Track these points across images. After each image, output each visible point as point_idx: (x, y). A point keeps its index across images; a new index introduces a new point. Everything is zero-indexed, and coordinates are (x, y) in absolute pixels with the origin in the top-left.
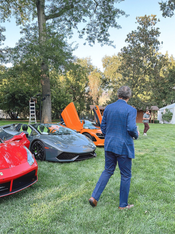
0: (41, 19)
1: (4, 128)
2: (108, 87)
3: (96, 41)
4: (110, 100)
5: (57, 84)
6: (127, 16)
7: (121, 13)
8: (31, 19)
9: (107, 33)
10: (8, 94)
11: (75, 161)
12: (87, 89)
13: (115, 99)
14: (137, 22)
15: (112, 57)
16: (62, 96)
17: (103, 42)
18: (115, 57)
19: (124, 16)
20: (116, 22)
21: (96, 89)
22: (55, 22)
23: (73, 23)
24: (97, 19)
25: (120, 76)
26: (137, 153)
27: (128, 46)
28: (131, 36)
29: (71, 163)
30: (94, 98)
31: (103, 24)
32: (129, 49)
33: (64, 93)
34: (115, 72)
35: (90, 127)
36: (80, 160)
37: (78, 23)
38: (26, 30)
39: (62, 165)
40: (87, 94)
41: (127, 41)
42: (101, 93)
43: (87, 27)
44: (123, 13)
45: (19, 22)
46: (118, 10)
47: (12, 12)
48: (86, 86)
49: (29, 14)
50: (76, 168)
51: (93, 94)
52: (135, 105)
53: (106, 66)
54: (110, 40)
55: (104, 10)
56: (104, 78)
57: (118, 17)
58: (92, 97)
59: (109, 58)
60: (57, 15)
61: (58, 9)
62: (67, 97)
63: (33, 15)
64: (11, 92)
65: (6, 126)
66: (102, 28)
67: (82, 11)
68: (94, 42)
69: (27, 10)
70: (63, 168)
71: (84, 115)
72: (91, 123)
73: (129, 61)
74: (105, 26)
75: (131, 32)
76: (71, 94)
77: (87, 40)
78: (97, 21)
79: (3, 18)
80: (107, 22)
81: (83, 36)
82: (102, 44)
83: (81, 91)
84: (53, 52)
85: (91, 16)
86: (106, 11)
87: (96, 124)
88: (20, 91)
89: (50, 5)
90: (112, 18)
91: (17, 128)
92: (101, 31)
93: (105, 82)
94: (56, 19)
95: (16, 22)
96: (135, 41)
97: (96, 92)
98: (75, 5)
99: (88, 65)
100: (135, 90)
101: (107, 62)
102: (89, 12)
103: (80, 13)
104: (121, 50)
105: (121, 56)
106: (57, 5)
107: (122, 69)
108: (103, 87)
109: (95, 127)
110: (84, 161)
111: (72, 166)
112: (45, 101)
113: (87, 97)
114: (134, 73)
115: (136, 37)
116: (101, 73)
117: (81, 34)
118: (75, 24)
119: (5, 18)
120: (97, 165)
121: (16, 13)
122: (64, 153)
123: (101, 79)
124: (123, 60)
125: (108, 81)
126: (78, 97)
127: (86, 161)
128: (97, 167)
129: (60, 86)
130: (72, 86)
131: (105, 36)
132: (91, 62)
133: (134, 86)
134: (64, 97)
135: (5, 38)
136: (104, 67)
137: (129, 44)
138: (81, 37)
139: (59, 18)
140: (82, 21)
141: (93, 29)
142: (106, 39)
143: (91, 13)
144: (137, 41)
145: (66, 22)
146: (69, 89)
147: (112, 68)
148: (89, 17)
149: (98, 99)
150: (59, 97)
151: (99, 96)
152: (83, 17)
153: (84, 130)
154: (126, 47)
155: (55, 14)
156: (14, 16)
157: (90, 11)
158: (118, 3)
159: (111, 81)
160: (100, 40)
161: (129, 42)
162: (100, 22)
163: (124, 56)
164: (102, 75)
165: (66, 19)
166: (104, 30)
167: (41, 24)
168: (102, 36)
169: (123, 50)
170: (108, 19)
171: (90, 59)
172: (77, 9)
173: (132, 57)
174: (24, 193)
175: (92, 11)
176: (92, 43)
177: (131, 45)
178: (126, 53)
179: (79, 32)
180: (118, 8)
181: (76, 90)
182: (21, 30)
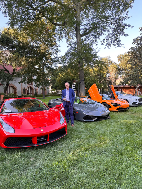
0: (78, 37)
1: (55, 100)
2: (122, 73)
3: (112, 45)
4: (123, 81)
5: (89, 74)
6: (132, 27)
7: (128, 26)
8: (74, 38)
9: (119, 39)
10: (63, 82)
11: (95, 121)
12: (108, 75)
13: (127, 80)
14: (140, 31)
15: (124, 54)
16: (93, 80)
17: (117, 45)
18: (126, 54)
19: (130, 27)
20: (124, 32)
21: (114, 75)
22: (86, 38)
23: (97, 36)
24: (112, 32)
25: (130, 66)
26: (140, 116)
27: (134, 47)
28: (136, 40)
29: (92, 123)
30: (113, 81)
31: (116, 34)
32: (135, 48)
33: (94, 78)
34: (126, 64)
35: (107, 98)
36: (98, 121)
37: (100, 36)
38: (70, 45)
39: (86, 124)
40: (108, 78)
41: (134, 44)
42: (118, 77)
43: (106, 38)
44: (129, 26)
45: (68, 41)
46: (126, 25)
47: (63, 36)
48: (108, 74)
49: (73, 36)
50: (95, 126)
51: (112, 77)
52: (140, 84)
53: (120, 60)
54: (121, 44)
55: (116, 26)
56: (119, 67)
57: (126, 29)
58: (111, 80)
59: (122, 56)
60: (87, 34)
61: (88, 29)
62: (96, 81)
63: (75, 36)
64: (64, 80)
65: (56, 99)
66: (115, 37)
67: (102, 29)
68: (111, 46)
69: (71, 33)
70: (86, 126)
71: (106, 91)
72: (108, 96)
73: (135, 56)
74: (117, 35)
75: (136, 38)
76: (98, 79)
77: (106, 46)
78: (112, 33)
79: (59, 40)
80: (119, 33)
81: (104, 44)
82: (116, 47)
83: (104, 77)
84: (85, 55)
85: (108, 31)
86: (118, 26)
87: (112, 96)
88: (69, 79)
89: (83, 28)
90: (122, 30)
91: (62, 100)
92: (115, 39)
93: (119, 70)
94: (87, 36)
95: (66, 41)
96: (139, 43)
97: (114, 77)
98: (98, 26)
99: (108, 61)
100: (140, 74)
101: (121, 58)
102: (106, 29)
103: (101, 30)
104: (130, 49)
105: (130, 53)
106: (87, 27)
107: (131, 61)
108: (119, 74)
109: (110, 99)
110: (101, 121)
111: (92, 125)
112: (81, 84)
113: (108, 80)
114: (139, 63)
115: (140, 41)
116: (117, 65)
117: (102, 42)
118: (99, 37)
119: (60, 40)
120: (109, 125)
121: (65, 36)
122: (87, 116)
123: (117, 68)
124: (131, 55)
125: (122, 69)
126: (103, 80)
127: (102, 121)
128: (109, 126)
129: (91, 75)
130: (98, 74)
131: (118, 42)
132: (110, 59)
133: (139, 71)
134: (94, 81)
135: (60, 51)
136: (119, 61)
137: (135, 45)
138: (102, 44)
139: (89, 35)
140: (103, 34)
141: (110, 39)
142: (118, 44)
143: (108, 29)
144: (140, 43)
145: (93, 37)
146: (97, 76)
147: (124, 61)
148: (107, 32)
149: (115, 81)
150: (91, 81)
151: (116, 79)
152: (104, 32)
153: (103, 100)
154: (133, 47)
155: (86, 33)
156: (65, 38)
157: (108, 28)
158: (125, 20)
159: (124, 69)
160: (114, 45)
161: (135, 44)
162: (114, 34)
163: (132, 53)
164: (118, 66)
165: (93, 35)
166: (117, 38)
167: (78, 40)
168: (116, 42)
169: (131, 49)
170: (119, 31)
171: (109, 57)
172: (99, 28)
173: (137, 53)
174: (57, 142)
175: (109, 28)
176: (109, 47)
177: (137, 46)
178: (133, 51)
179: (101, 41)
180: (126, 23)
181: (101, 76)
182: (68, 45)
